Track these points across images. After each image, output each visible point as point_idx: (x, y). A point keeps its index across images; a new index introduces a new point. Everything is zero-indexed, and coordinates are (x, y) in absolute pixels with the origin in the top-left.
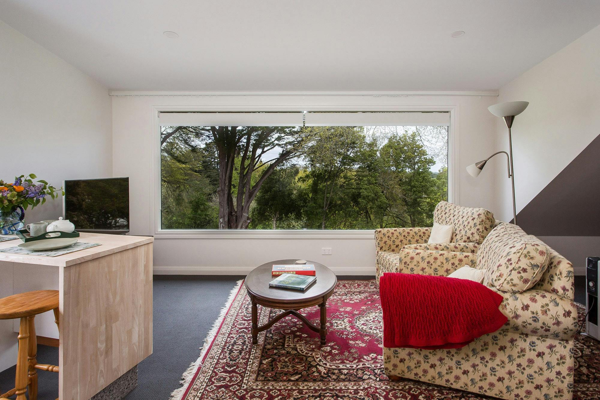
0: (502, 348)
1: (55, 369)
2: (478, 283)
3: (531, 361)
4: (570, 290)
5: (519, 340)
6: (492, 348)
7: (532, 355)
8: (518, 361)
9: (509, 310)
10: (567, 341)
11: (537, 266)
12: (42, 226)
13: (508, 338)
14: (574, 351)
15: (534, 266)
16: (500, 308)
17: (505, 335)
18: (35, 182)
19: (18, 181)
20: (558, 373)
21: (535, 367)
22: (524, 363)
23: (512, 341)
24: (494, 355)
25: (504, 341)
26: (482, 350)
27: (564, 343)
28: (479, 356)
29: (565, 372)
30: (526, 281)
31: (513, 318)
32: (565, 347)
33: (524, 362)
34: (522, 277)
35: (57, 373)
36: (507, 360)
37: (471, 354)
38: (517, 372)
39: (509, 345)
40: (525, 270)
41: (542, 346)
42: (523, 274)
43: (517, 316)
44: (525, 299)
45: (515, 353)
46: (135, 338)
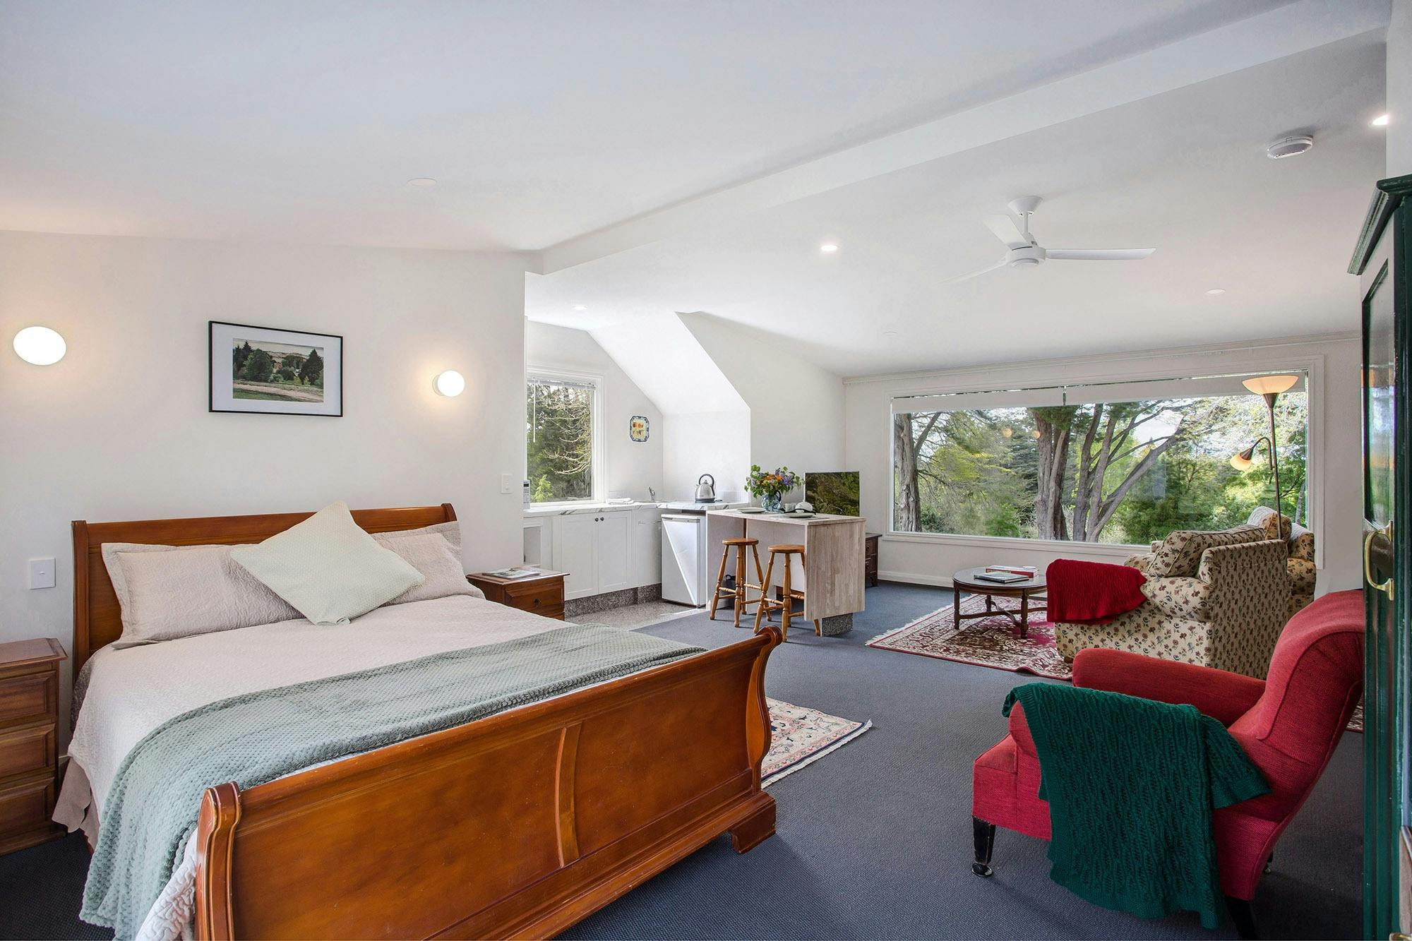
0: (1152, 630)
1: (802, 597)
2: (1121, 566)
3: (1175, 642)
4: (1207, 574)
5: (1165, 621)
6: (1144, 630)
7: (1176, 636)
8: (1166, 642)
9: (1148, 590)
10: (1205, 623)
11: (1177, 551)
12: (793, 505)
13: (1156, 620)
14: (1210, 632)
15: (1174, 551)
16: (1141, 589)
17: (1154, 617)
18: (788, 474)
19: (778, 471)
20: (1198, 654)
21: (1179, 649)
22: (1171, 645)
23: (1160, 623)
24: (1145, 636)
25: (1153, 622)
26: (1136, 632)
27: (1202, 624)
28: (1134, 637)
29: (1203, 652)
30: (1167, 565)
31: (1151, 597)
32: (1203, 628)
33: (1169, 642)
34: (1164, 561)
35: (803, 600)
36: (1156, 642)
37: (1127, 636)
38: (1165, 653)
39: (1157, 626)
40: (1166, 555)
41: (1184, 628)
42: (1165, 558)
43: (1154, 596)
44: (1165, 582)
45: (1162, 634)
46: (851, 592)
